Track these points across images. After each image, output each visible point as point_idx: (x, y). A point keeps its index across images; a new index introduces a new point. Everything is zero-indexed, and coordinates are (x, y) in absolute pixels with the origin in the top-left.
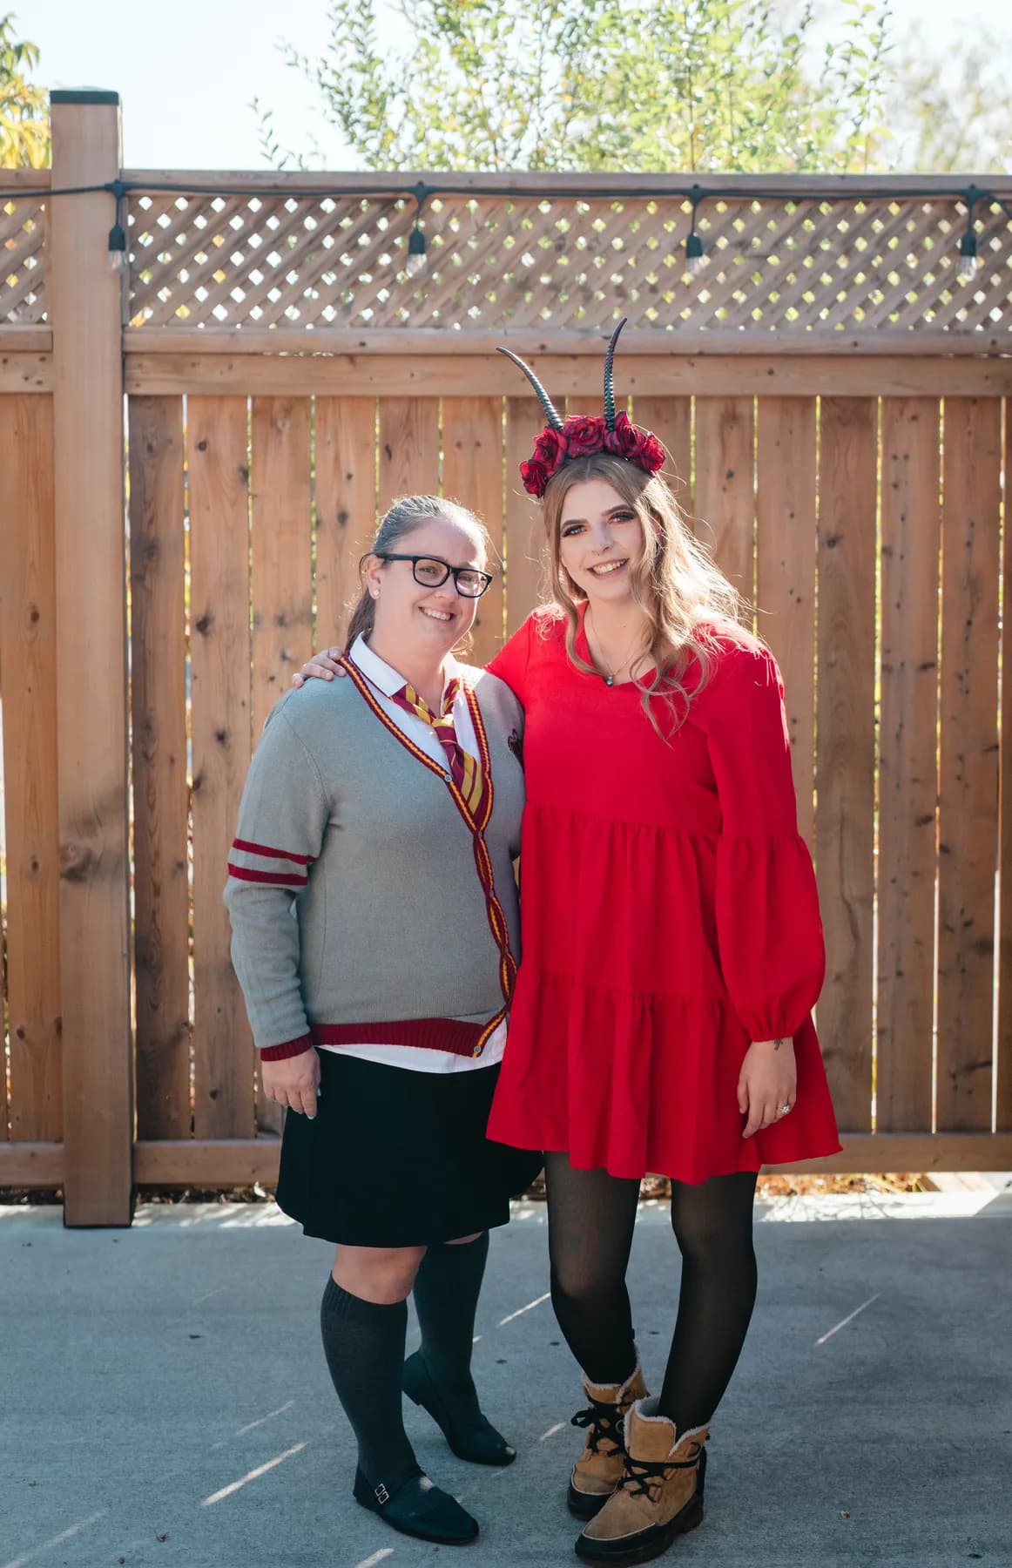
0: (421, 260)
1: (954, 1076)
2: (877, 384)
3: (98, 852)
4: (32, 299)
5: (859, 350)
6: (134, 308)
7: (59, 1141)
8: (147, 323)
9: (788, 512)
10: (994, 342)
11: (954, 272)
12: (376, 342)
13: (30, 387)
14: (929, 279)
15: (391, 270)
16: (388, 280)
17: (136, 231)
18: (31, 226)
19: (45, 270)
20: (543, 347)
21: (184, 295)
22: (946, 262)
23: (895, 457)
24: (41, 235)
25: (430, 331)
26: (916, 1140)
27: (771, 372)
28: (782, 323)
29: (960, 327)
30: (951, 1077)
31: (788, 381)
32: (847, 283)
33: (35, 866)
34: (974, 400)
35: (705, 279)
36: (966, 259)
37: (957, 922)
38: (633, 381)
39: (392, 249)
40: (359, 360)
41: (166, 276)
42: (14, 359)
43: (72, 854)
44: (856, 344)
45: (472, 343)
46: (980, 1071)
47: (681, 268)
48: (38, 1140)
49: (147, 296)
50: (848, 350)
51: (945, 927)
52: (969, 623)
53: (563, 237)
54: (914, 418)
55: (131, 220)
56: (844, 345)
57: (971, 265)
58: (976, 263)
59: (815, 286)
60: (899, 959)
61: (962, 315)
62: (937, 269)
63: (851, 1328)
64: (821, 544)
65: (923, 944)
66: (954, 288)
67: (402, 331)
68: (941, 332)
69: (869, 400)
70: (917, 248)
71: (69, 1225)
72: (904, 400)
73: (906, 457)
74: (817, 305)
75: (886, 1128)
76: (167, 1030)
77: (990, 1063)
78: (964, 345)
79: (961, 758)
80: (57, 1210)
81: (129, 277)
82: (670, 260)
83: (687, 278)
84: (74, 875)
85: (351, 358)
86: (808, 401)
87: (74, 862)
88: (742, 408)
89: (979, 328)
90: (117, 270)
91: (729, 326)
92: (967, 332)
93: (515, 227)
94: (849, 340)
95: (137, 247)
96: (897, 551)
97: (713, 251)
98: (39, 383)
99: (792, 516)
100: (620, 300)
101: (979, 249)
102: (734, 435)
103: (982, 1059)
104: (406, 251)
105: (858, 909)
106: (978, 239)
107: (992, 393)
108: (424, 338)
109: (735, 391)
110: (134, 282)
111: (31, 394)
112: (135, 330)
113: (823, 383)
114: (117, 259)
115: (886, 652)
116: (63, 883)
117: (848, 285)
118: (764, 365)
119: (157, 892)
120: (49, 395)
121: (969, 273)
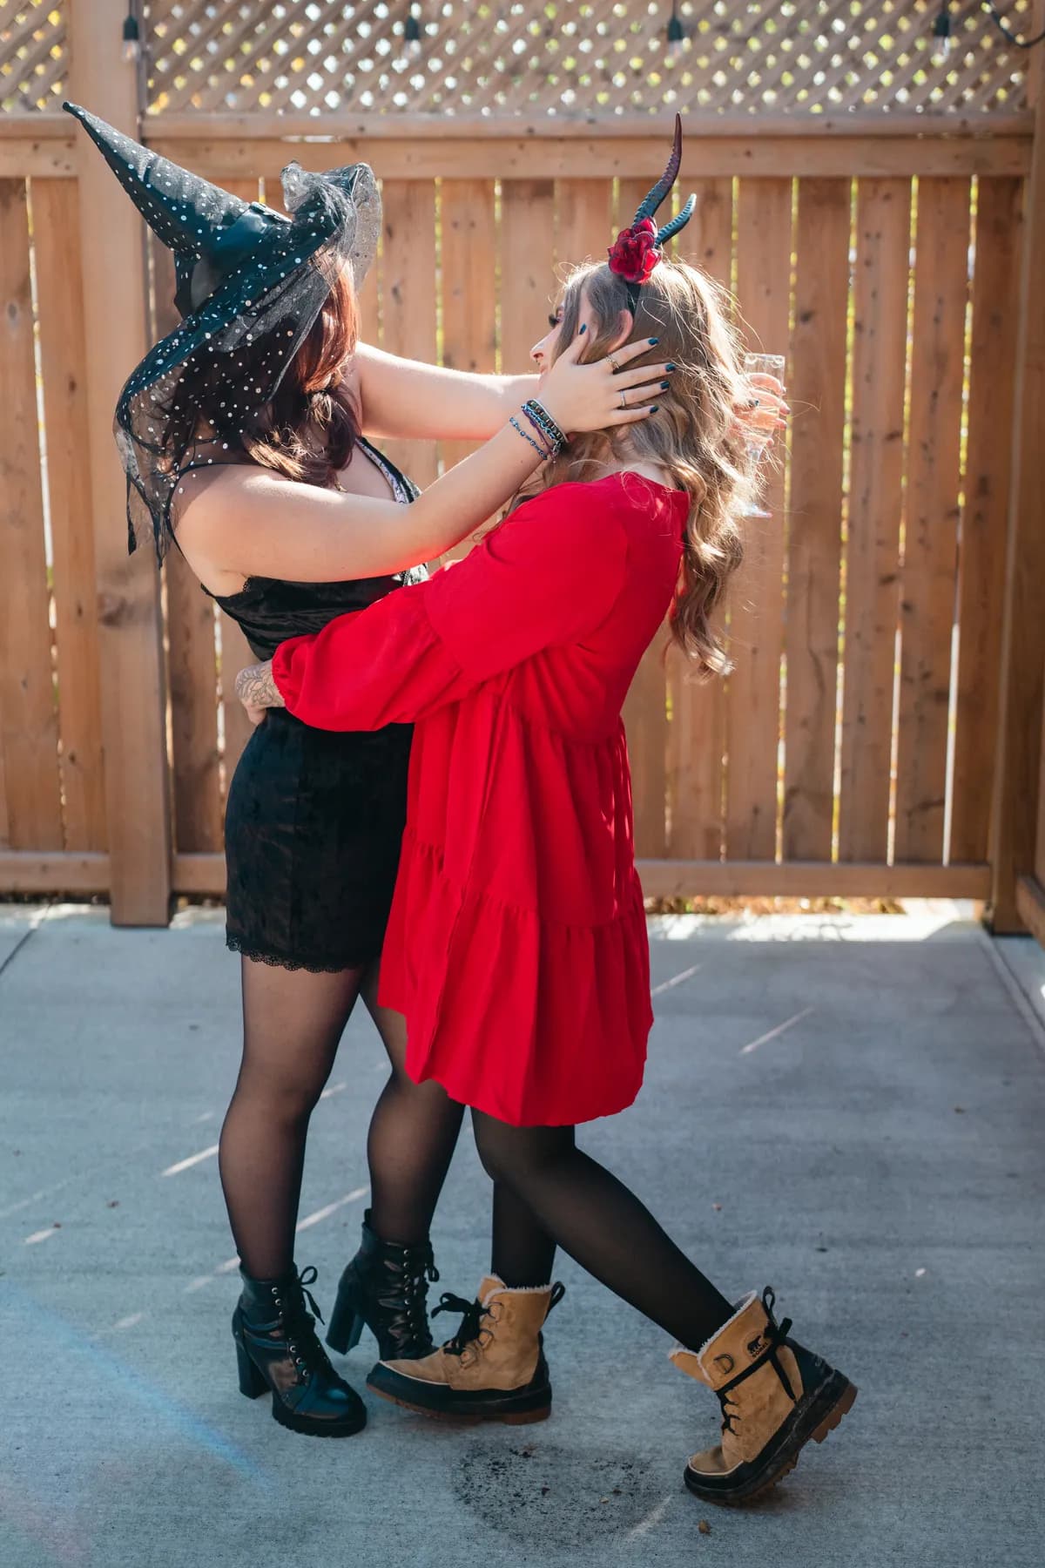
0: (415, 46)
1: (909, 814)
2: (849, 163)
3: (131, 599)
4: (57, 88)
5: (835, 131)
6: (152, 96)
7: (106, 851)
8: (165, 111)
9: (763, 288)
10: (964, 123)
11: (928, 53)
12: (375, 127)
13: (59, 172)
14: (903, 60)
15: (389, 57)
16: (385, 67)
17: (150, 23)
18: (54, 18)
19: (69, 59)
20: (531, 131)
21: (200, 84)
22: (921, 44)
23: (868, 236)
24: (64, 26)
25: (426, 116)
26: (876, 870)
27: (748, 154)
28: (760, 104)
29: (932, 107)
30: (905, 815)
31: (766, 162)
32: (823, 63)
33: (80, 611)
34: (946, 180)
35: (688, 62)
36: (939, 40)
37: (915, 673)
38: (616, 163)
39: (389, 36)
40: (360, 145)
41: (180, 66)
42: (44, 145)
43: (107, 601)
44: (829, 125)
45: (464, 127)
46: (934, 811)
47: (663, 52)
48: (90, 849)
49: (165, 83)
50: (825, 131)
51: (905, 678)
52: (935, 395)
53: (551, 23)
54: (887, 197)
55: (146, 12)
56: (818, 127)
57: (943, 45)
58: (951, 43)
59: (793, 67)
60: (861, 706)
61: (936, 94)
62: (911, 51)
63: (778, 1039)
64: (796, 320)
65: (884, 692)
66: (928, 68)
67: (401, 116)
68: (913, 112)
69: (843, 181)
70: (893, 30)
71: (117, 924)
72: (877, 180)
73: (878, 236)
74: (795, 87)
75: (846, 858)
76: (199, 758)
77: (942, 802)
78: (936, 124)
79: (923, 522)
80: (104, 911)
81: (145, 65)
82: (654, 45)
83: (669, 62)
84: (111, 620)
85: (353, 142)
86: (784, 182)
87: (111, 608)
88: (721, 189)
89: (952, 109)
90: (132, 59)
91: (710, 108)
92: (940, 113)
93: (505, 13)
94: (824, 122)
95: (152, 36)
96: (868, 326)
97: (693, 33)
98: (68, 168)
99: (768, 292)
100: (604, 84)
101: (951, 27)
102: (714, 216)
103: (936, 798)
104: (401, 40)
105: (824, 661)
106: (952, 20)
107: (961, 172)
108: (420, 122)
109: (712, 171)
110: (151, 71)
111: (62, 179)
112: (154, 117)
113: (800, 164)
114: (132, 49)
115: (856, 421)
116: (103, 628)
117: (825, 66)
118: (741, 147)
119: (188, 635)
120: (74, 180)
121: (942, 54)
